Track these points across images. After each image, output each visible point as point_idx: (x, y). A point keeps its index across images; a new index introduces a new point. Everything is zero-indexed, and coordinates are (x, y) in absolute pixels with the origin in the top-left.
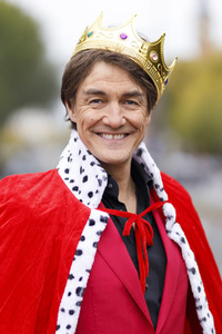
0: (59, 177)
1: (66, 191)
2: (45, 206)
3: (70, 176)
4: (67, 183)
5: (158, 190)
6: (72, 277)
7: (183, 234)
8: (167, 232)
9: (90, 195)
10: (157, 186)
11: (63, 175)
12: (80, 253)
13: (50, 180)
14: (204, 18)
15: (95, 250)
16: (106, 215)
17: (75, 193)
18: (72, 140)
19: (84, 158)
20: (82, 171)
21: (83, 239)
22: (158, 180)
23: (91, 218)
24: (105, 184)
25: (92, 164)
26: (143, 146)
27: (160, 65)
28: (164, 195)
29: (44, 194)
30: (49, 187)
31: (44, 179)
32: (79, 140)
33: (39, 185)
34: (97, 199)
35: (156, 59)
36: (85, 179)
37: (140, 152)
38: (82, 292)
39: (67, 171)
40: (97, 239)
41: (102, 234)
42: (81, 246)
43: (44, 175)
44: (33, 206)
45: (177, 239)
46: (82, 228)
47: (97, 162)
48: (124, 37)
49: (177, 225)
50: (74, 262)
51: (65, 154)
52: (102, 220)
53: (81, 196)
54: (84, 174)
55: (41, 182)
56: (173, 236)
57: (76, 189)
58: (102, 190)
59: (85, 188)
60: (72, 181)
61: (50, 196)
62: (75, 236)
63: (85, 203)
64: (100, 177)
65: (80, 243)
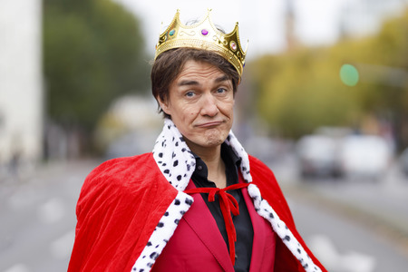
0: (153, 160)
1: (158, 173)
2: (137, 185)
3: (163, 160)
4: (160, 166)
5: (244, 173)
6: (150, 244)
7: (271, 210)
8: (256, 210)
9: (179, 178)
10: (244, 169)
11: (157, 159)
12: (162, 225)
13: (145, 162)
14: (290, 16)
15: (175, 226)
16: (190, 198)
17: (166, 175)
18: (166, 127)
19: (177, 145)
20: (174, 156)
21: (167, 214)
22: (246, 163)
23: (177, 198)
24: (193, 169)
25: (183, 150)
26: (231, 133)
27: (239, 53)
28: (249, 178)
29: (137, 175)
30: (143, 168)
31: (140, 160)
32: (172, 128)
33: (133, 166)
34: (185, 182)
35: (235, 48)
36: (176, 164)
37: (229, 138)
38: (155, 256)
39: (161, 155)
40: (179, 217)
41: (185, 214)
42: (163, 219)
43: (139, 157)
44: (125, 185)
45: (266, 215)
46: (168, 205)
47: (188, 149)
48: (205, 33)
49: (265, 201)
50: (154, 232)
51: (160, 139)
52: (187, 202)
53: (171, 179)
54: (175, 159)
55: (136, 163)
56: (262, 213)
57: (167, 171)
58: (190, 174)
59: (175, 171)
60: (164, 165)
61: (143, 176)
62: (160, 210)
63: (174, 185)
64: (189, 163)
65: (164, 217)
